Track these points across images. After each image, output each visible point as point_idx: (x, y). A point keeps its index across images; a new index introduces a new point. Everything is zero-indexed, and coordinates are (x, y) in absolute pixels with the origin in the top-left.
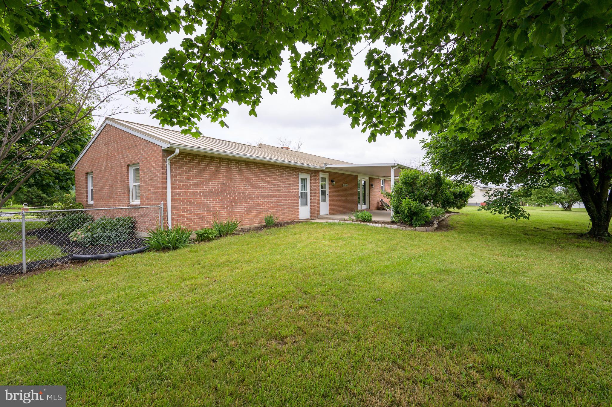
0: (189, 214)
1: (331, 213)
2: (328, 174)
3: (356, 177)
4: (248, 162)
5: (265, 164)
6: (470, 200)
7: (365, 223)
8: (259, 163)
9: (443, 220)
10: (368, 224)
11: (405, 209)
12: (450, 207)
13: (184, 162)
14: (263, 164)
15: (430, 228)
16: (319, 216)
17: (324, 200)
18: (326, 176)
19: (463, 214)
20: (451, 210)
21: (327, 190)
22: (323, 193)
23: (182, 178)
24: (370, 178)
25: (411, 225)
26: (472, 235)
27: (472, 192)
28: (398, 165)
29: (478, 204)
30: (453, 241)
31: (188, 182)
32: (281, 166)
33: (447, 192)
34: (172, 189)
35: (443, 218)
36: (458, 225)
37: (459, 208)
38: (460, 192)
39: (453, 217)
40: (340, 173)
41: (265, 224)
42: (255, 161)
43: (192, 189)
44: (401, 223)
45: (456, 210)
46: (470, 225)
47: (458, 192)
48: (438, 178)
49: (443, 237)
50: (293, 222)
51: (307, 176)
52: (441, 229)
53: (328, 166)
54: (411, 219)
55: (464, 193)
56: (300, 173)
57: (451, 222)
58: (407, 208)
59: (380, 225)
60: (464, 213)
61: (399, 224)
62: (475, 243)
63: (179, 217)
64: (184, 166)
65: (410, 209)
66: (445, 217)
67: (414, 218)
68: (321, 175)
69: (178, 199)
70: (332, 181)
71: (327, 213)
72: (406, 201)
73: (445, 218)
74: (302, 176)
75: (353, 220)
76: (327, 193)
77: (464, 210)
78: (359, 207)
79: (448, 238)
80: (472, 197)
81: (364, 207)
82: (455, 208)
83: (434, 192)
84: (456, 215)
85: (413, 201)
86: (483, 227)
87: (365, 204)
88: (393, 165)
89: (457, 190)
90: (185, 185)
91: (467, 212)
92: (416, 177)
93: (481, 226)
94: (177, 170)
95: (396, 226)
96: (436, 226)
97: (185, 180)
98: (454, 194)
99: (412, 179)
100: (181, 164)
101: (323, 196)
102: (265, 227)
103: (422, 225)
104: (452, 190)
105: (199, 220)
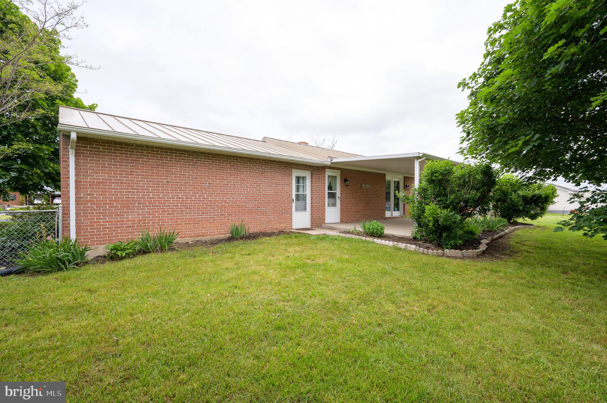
0: (108, 222)
1: (343, 220)
2: (339, 171)
3: (384, 175)
4: (209, 154)
5: (237, 157)
6: (551, 207)
7: (370, 239)
8: (226, 156)
9: (501, 237)
10: (376, 240)
11: (429, 221)
12: (518, 216)
13: (101, 152)
14: (234, 157)
15: (471, 252)
16: (323, 225)
17: (334, 205)
18: (337, 174)
19: (539, 226)
20: (520, 220)
21: (338, 192)
22: (332, 196)
23: (96, 173)
24: (405, 178)
25: (440, 246)
26: (546, 270)
27: (554, 197)
28: (424, 155)
29: (567, 212)
30: (502, 286)
31: (106, 179)
32: (263, 160)
33: (514, 196)
34: (77, 188)
35: (502, 233)
36: (524, 248)
37: (533, 217)
38: (533, 196)
39: (519, 232)
40: (358, 171)
41: (230, 235)
42: (219, 153)
43: (113, 189)
44: (426, 241)
45: (528, 220)
46: (545, 249)
47: (530, 196)
48: (487, 172)
49: (486, 273)
50: (281, 232)
51: (307, 174)
52: (491, 254)
53: (335, 160)
54: (441, 236)
55: (540, 197)
56: (293, 170)
57: (512, 242)
58: (431, 218)
59: (391, 243)
60: (541, 224)
61: (421, 243)
62: (549, 294)
63: (90, 226)
64: (101, 158)
65: (436, 221)
66: (507, 231)
67: (444, 235)
68: (328, 173)
69: (89, 201)
70: (345, 180)
71: (338, 220)
72: (431, 208)
73: (506, 234)
74: (296, 173)
75: (358, 234)
76: (338, 195)
77: (540, 221)
78: (388, 214)
79: (494, 277)
80: (553, 202)
81: (396, 214)
82: (527, 219)
83: (479, 194)
84: (527, 228)
85: (444, 208)
86: (569, 254)
87: (398, 210)
88: (417, 155)
89: (529, 193)
90: (102, 182)
91: (547, 224)
92: (448, 172)
93: (565, 251)
94: (88, 163)
95: (413, 247)
96: (483, 247)
97: (101, 176)
98: (525, 198)
99: (441, 174)
100: (95, 154)
101: (332, 200)
102: (230, 239)
103: (456, 247)
104: (521, 193)
105: (126, 230)
